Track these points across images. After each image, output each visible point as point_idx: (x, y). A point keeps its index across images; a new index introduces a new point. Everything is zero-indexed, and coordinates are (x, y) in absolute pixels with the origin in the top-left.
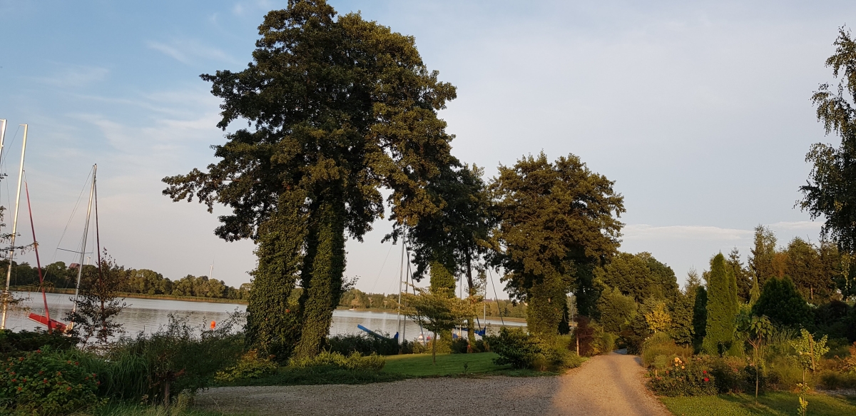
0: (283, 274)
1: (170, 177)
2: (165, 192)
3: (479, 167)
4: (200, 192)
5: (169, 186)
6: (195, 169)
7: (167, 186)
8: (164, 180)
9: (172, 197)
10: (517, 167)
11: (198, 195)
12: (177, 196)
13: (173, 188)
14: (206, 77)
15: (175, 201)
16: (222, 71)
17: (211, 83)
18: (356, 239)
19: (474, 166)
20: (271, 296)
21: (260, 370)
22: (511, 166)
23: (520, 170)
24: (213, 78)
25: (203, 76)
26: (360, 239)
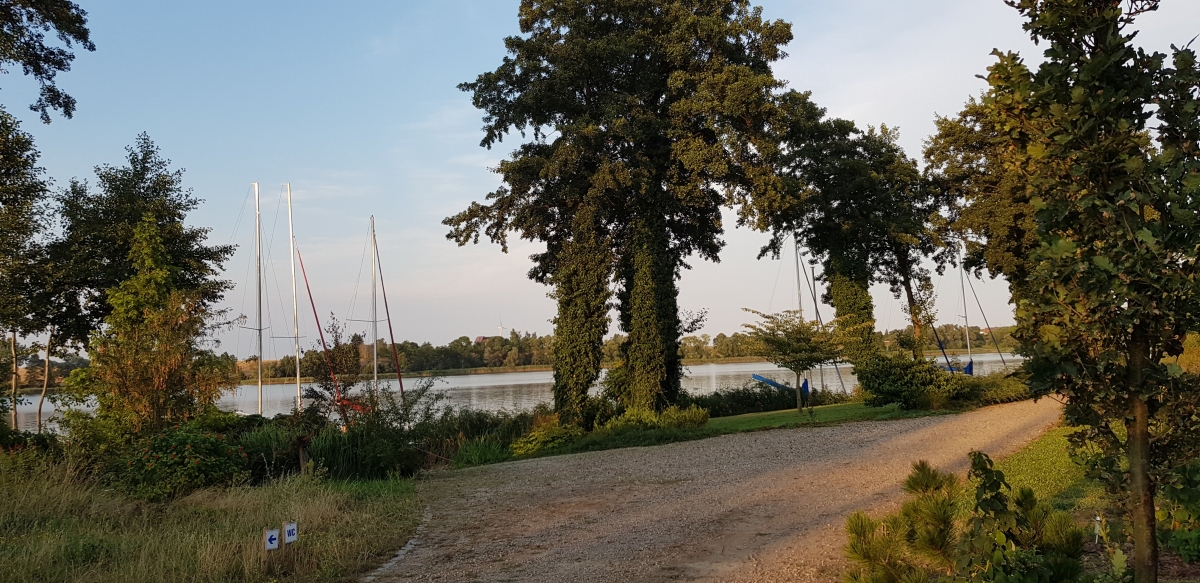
0: (587, 317)
1: (450, 217)
2: (449, 236)
3: (890, 128)
4: (488, 229)
5: (452, 228)
6: (474, 203)
7: (450, 229)
8: (445, 222)
9: (457, 241)
10: (964, 115)
11: (487, 233)
12: (462, 239)
13: (456, 230)
14: (465, 87)
15: (460, 245)
16: (482, 73)
17: (472, 93)
18: (710, 259)
19: (883, 128)
20: (575, 347)
21: (561, 438)
22: (953, 116)
23: (968, 119)
24: (473, 86)
25: (460, 86)
26: (716, 259)
